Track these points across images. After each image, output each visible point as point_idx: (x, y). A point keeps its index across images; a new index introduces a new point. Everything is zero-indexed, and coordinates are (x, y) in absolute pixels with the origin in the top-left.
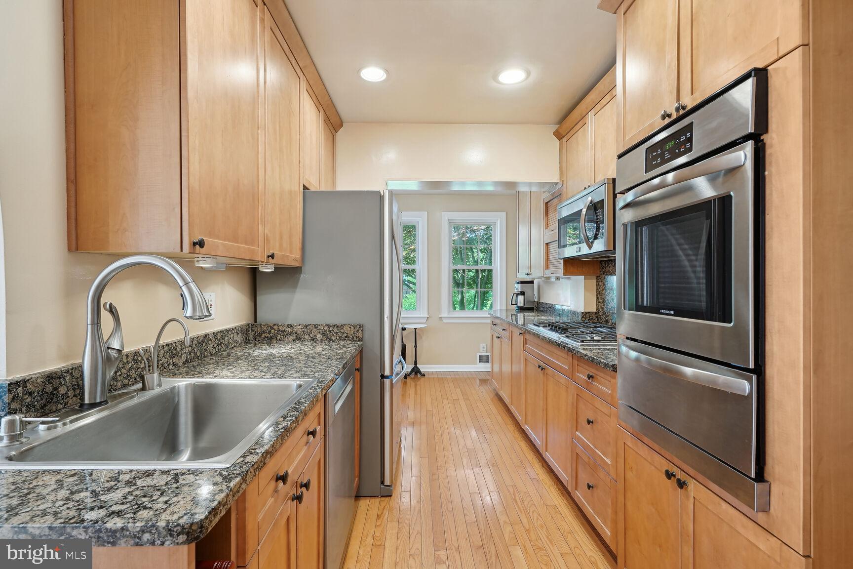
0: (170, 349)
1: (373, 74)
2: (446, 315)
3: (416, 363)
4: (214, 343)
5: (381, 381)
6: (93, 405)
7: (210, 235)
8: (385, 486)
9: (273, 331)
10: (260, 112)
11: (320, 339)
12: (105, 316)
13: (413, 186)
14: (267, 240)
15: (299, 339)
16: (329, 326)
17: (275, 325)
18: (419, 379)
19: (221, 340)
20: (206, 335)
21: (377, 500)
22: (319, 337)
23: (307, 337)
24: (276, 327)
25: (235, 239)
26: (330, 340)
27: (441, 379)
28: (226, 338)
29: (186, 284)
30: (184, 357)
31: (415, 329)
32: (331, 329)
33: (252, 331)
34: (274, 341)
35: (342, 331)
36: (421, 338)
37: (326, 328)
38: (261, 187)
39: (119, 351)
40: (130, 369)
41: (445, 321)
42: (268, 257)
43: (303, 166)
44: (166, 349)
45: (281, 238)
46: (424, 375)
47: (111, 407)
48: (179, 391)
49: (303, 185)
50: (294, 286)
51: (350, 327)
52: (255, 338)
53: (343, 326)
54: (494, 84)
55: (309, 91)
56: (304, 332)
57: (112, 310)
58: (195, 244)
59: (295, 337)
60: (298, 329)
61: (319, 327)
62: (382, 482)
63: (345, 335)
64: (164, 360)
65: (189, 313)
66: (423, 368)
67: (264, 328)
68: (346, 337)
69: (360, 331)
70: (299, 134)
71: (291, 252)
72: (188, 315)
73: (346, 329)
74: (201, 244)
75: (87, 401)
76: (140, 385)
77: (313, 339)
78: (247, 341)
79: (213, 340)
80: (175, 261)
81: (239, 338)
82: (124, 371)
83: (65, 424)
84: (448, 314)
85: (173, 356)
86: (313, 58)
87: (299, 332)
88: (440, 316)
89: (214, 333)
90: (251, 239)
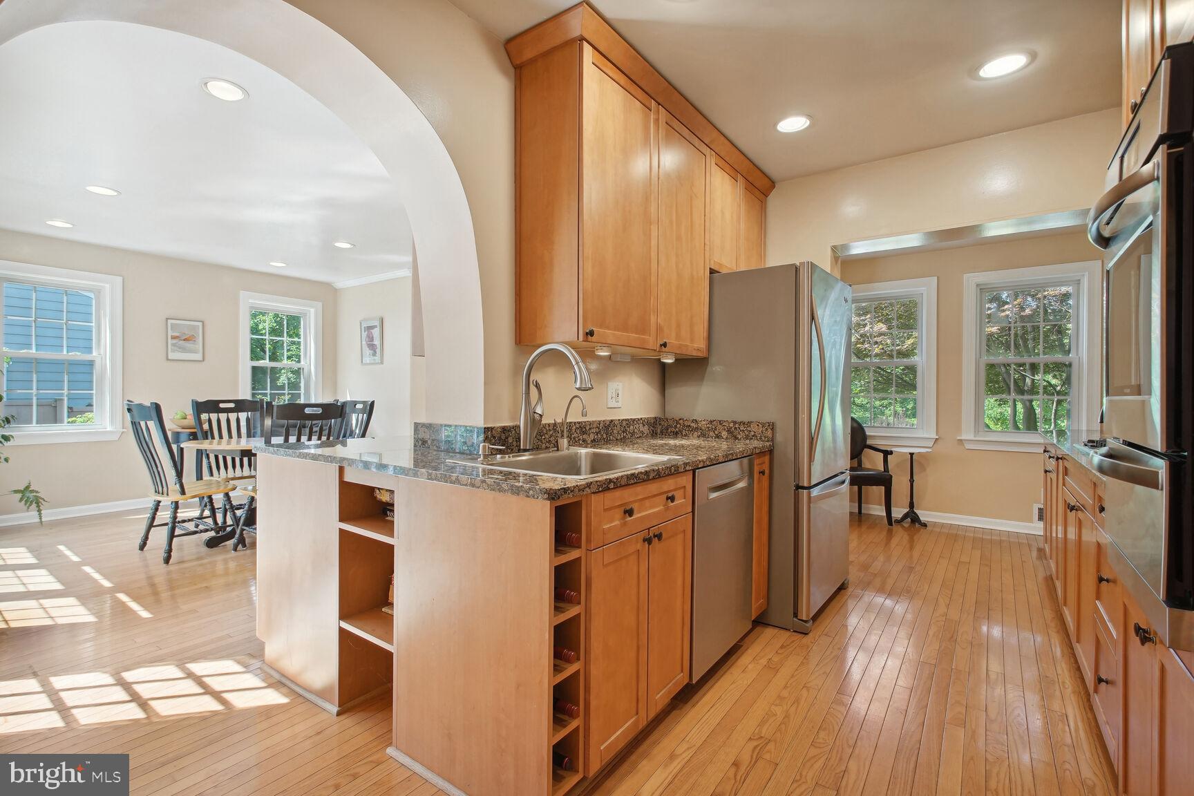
0: (580, 427)
1: (793, 124)
2: (971, 437)
3: (912, 505)
4: (619, 429)
5: (795, 493)
6: (525, 450)
7: (601, 327)
8: (799, 620)
9: (678, 426)
10: (653, 209)
11: (725, 437)
12: (533, 389)
13: (912, 241)
14: (659, 329)
15: (703, 435)
16: (735, 423)
17: (680, 419)
18: (919, 530)
19: (627, 428)
20: (612, 421)
21: (787, 634)
22: (724, 434)
23: (712, 434)
24: (681, 421)
25: (625, 328)
26: (736, 438)
27: (954, 536)
28: (632, 427)
29: (577, 363)
30: (592, 437)
31: (912, 454)
32: (737, 426)
33: (660, 424)
34: (679, 436)
35: (749, 429)
36: (925, 470)
37: (731, 425)
38: (653, 279)
39: (541, 416)
40: (551, 436)
41: (968, 446)
42: (661, 345)
43: (710, 249)
44: (578, 426)
45: (678, 326)
46: (925, 525)
47: (536, 454)
48: (581, 457)
49: (710, 269)
50: (702, 379)
51: (758, 425)
52: (662, 432)
53: (749, 423)
54: (975, 83)
55: (719, 164)
56: (708, 428)
57: (537, 386)
58: (587, 334)
59: (699, 433)
60: (703, 424)
61: (724, 424)
62: (796, 615)
63: (753, 433)
64: (576, 435)
65: (578, 385)
66: (924, 515)
67: (671, 423)
68: (753, 436)
69: (769, 430)
70: (705, 215)
71: (692, 340)
72: (577, 387)
73: (754, 428)
74: (591, 333)
75: (522, 448)
76: (556, 449)
77: (718, 436)
78: (654, 435)
79: (619, 426)
80: (570, 347)
81: (646, 429)
82: (547, 436)
83: (509, 457)
84: (975, 437)
85: (584, 433)
86: (718, 125)
87: (703, 428)
88: (958, 438)
89: (619, 420)
90: (643, 328)
